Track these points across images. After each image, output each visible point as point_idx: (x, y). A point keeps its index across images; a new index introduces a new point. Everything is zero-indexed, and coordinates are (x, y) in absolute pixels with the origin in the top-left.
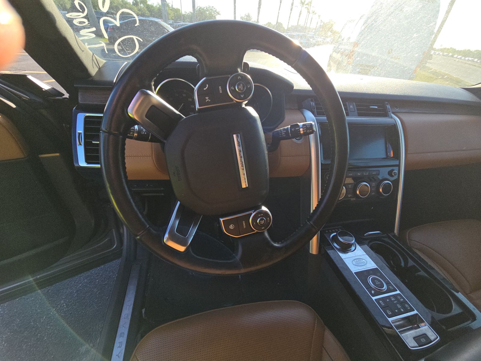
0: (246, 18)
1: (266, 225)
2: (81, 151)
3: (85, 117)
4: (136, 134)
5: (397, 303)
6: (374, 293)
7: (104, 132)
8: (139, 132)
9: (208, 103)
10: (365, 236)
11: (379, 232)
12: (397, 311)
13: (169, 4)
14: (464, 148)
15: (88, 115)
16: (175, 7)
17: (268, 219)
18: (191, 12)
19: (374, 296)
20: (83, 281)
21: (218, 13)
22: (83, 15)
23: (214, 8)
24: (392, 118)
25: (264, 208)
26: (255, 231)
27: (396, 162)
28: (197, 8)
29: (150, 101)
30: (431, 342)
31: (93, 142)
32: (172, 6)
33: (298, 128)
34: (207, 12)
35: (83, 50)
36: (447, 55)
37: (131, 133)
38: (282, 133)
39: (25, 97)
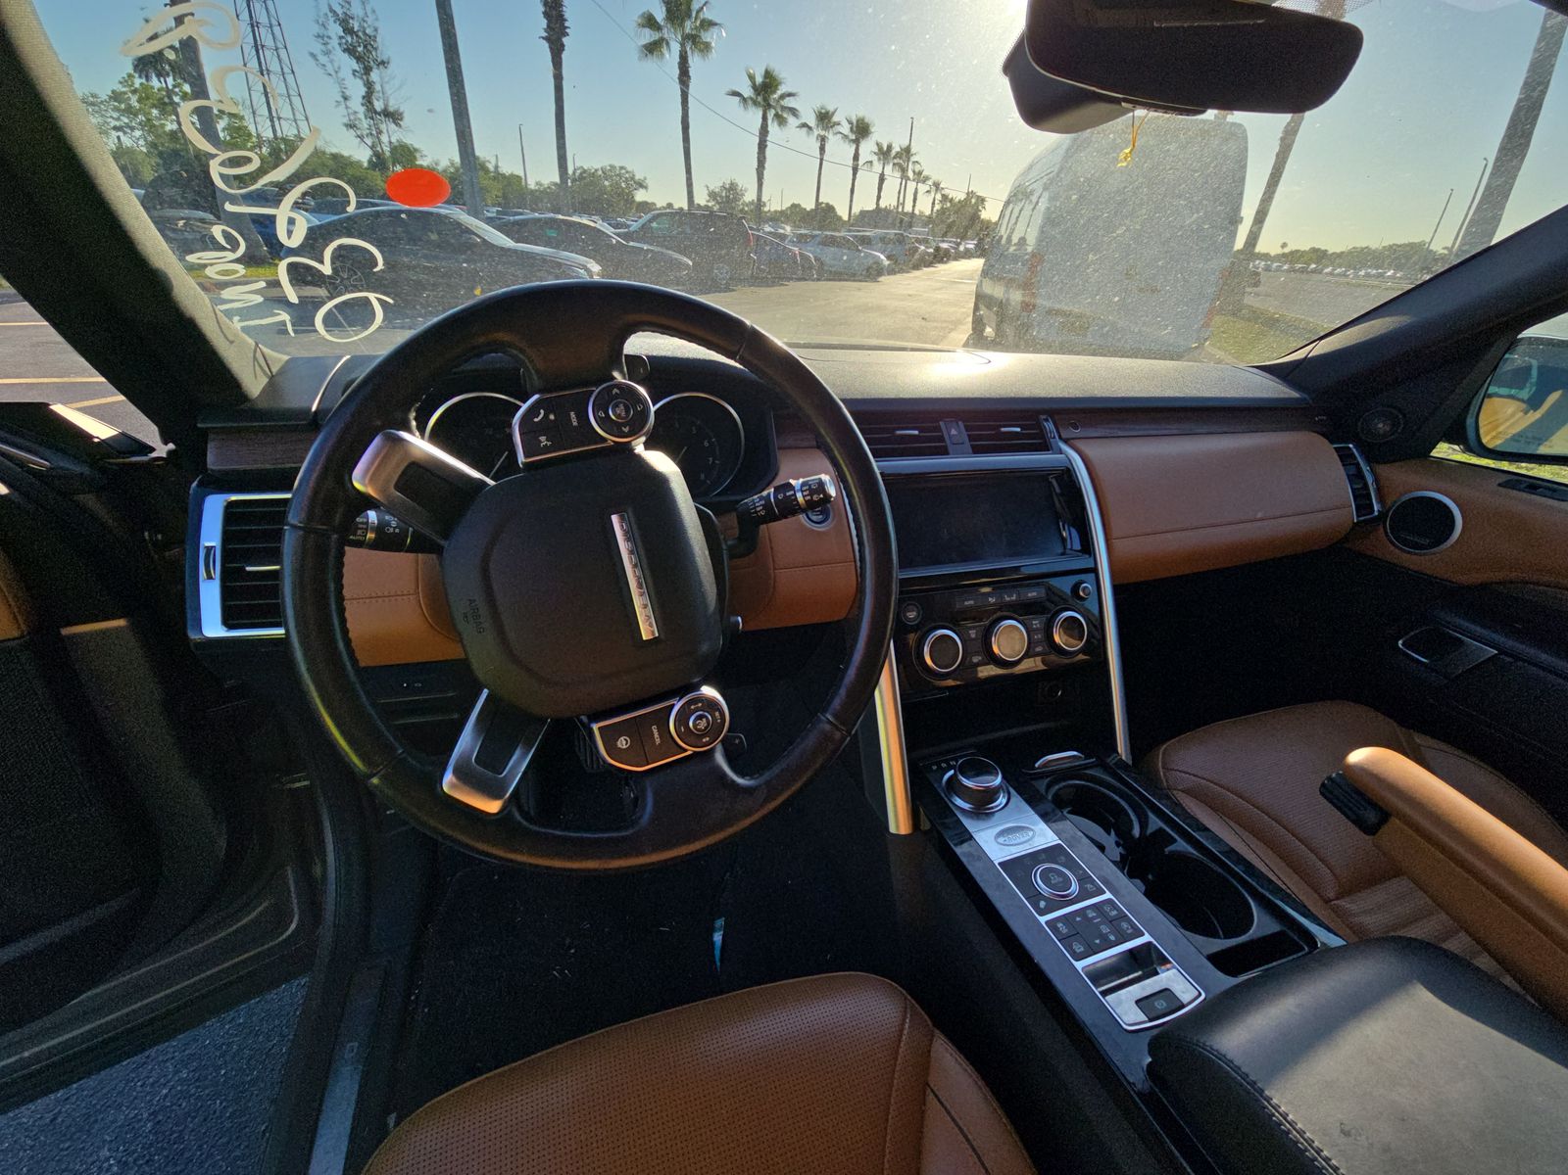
0: (726, 196)
1: (713, 730)
2: (210, 596)
3: (225, 504)
4: (371, 536)
5: (1100, 923)
6: (1046, 906)
7: (294, 527)
8: (380, 528)
9: (547, 450)
10: (1039, 768)
11: (1075, 753)
12: (1097, 941)
13: (488, 165)
14: (1259, 515)
15: (234, 498)
16: (506, 169)
17: (717, 714)
18: (555, 184)
19: (1042, 913)
20: (173, 1076)
21: (641, 185)
22: (231, 256)
23: (627, 172)
24: (1061, 452)
25: (709, 691)
26: (686, 750)
27: (1084, 562)
28: (574, 173)
29: (407, 453)
30: (1183, 1006)
31: (248, 569)
32: (497, 167)
33: (792, 492)
34: (607, 183)
35: (231, 338)
36: (1303, 271)
37: (359, 532)
38: (755, 508)
39: (38, 463)
